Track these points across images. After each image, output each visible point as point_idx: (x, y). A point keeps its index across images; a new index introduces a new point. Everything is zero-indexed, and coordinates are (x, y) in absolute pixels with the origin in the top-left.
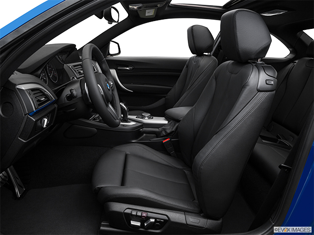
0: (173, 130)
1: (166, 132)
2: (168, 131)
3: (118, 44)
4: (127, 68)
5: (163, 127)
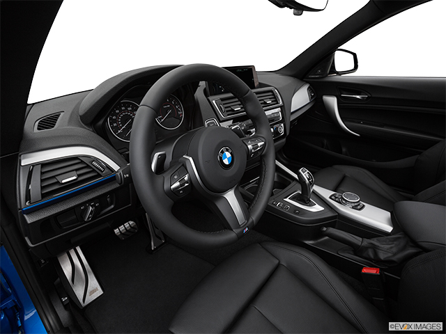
0: (394, 259)
1: (376, 254)
2: (382, 256)
3: (355, 55)
4: (358, 97)
5: (374, 241)
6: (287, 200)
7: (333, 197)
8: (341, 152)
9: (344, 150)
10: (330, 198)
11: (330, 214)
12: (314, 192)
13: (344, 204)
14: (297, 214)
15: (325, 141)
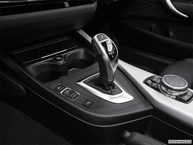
6: (82, 84)
7: (149, 82)
8: (168, 36)
9: (171, 34)
10: (145, 82)
11: (142, 108)
12: (119, 69)
13: (164, 93)
14: (88, 107)
15: (154, 25)
